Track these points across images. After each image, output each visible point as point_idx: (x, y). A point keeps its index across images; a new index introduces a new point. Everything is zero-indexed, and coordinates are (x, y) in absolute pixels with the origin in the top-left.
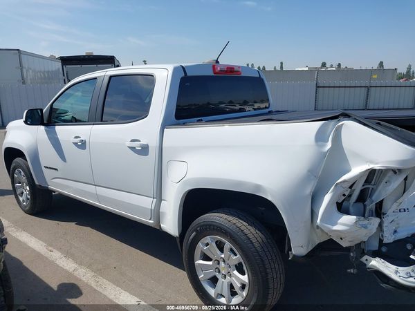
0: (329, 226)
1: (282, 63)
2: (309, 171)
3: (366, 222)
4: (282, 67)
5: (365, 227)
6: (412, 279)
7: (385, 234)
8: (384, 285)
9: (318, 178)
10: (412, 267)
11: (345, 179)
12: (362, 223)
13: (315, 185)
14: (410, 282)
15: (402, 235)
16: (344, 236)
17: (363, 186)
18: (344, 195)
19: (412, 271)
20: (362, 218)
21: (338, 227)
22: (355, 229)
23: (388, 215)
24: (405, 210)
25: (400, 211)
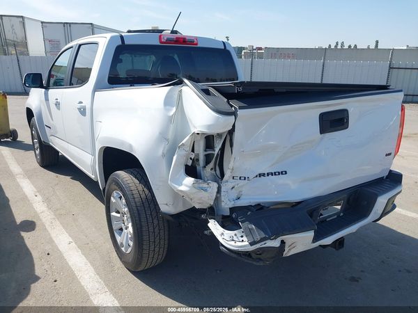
0: (176, 186)
1: (377, 42)
2: (160, 133)
3: (205, 185)
4: (377, 46)
5: (206, 190)
6: (233, 243)
7: (223, 198)
8: (221, 248)
9: (167, 140)
10: (236, 232)
11: (184, 142)
12: (201, 185)
13: (167, 147)
14: (231, 245)
15: (243, 202)
16: (192, 196)
17: (206, 151)
18: (191, 158)
19: (236, 235)
20: (201, 181)
21: (183, 188)
22: (195, 190)
23: (227, 181)
24: (245, 178)
25: (240, 179)
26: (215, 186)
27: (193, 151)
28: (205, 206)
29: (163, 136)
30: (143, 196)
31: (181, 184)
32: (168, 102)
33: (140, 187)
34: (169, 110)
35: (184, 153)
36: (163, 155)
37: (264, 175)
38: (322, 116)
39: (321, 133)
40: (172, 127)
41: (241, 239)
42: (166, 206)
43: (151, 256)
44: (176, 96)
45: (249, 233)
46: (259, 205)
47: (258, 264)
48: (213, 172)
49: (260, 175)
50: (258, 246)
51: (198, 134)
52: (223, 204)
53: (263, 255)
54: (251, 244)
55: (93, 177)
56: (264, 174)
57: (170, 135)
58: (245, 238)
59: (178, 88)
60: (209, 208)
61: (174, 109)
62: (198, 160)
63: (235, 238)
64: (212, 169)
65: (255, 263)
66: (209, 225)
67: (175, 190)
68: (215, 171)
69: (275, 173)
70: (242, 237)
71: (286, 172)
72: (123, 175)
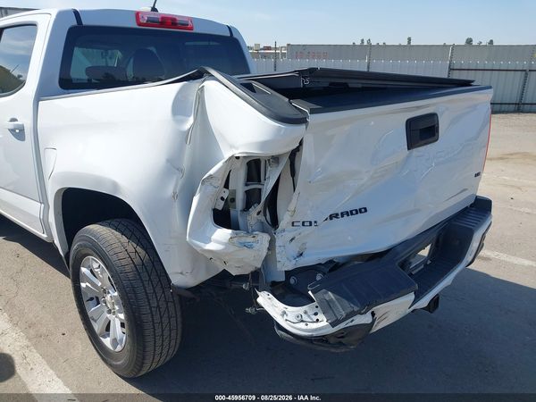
0: (201, 244)
2: (168, 161)
3: (250, 239)
5: (250, 247)
6: (302, 325)
7: (278, 257)
8: (279, 332)
9: (181, 171)
10: (305, 308)
11: (212, 172)
12: (243, 240)
13: (180, 182)
14: (300, 329)
15: (309, 260)
16: (226, 258)
17: (246, 185)
18: (222, 199)
19: (306, 313)
20: (242, 233)
21: (211, 246)
22: (232, 249)
23: (284, 231)
24: (311, 223)
25: (303, 225)
26: (265, 238)
27: (226, 186)
28: (247, 271)
29: (172, 164)
30: (137, 261)
31: (208, 240)
32: (178, 108)
33: (131, 246)
34: (182, 122)
35: (210, 190)
36: (175, 196)
37: (336, 216)
38: (410, 124)
39: (409, 149)
40: (188, 149)
41: (315, 318)
42: (181, 274)
43: (158, 351)
44: (193, 98)
45: (327, 308)
46: (331, 261)
47: (338, 351)
48: (261, 217)
49: (331, 217)
50: (342, 326)
51: (238, 158)
52: (279, 265)
53: (346, 338)
54: (333, 324)
55: (44, 236)
56: (337, 214)
57: (185, 163)
58: (321, 316)
59: (195, 85)
60: (252, 273)
61: (191, 120)
62: (233, 200)
63: (305, 318)
64: (259, 213)
65: (333, 350)
66: (260, 300)
67: (198, 250)
68: (265, 215)
69: (351, 211)
70: (316, 314)
71: (365, 209)
72: (99, 232)
